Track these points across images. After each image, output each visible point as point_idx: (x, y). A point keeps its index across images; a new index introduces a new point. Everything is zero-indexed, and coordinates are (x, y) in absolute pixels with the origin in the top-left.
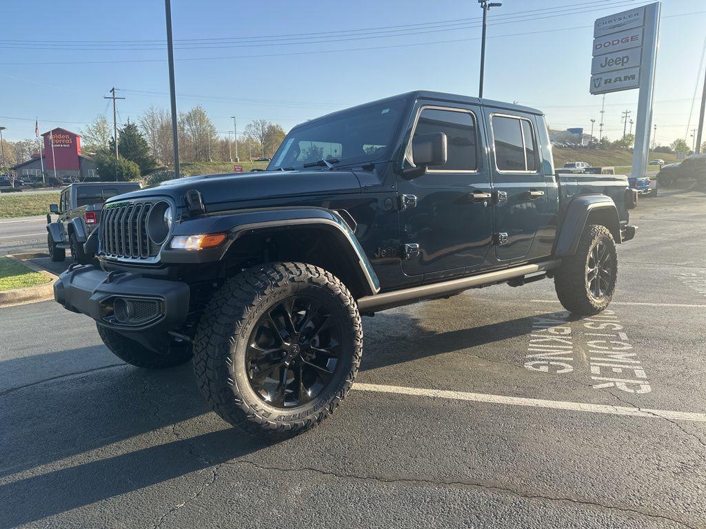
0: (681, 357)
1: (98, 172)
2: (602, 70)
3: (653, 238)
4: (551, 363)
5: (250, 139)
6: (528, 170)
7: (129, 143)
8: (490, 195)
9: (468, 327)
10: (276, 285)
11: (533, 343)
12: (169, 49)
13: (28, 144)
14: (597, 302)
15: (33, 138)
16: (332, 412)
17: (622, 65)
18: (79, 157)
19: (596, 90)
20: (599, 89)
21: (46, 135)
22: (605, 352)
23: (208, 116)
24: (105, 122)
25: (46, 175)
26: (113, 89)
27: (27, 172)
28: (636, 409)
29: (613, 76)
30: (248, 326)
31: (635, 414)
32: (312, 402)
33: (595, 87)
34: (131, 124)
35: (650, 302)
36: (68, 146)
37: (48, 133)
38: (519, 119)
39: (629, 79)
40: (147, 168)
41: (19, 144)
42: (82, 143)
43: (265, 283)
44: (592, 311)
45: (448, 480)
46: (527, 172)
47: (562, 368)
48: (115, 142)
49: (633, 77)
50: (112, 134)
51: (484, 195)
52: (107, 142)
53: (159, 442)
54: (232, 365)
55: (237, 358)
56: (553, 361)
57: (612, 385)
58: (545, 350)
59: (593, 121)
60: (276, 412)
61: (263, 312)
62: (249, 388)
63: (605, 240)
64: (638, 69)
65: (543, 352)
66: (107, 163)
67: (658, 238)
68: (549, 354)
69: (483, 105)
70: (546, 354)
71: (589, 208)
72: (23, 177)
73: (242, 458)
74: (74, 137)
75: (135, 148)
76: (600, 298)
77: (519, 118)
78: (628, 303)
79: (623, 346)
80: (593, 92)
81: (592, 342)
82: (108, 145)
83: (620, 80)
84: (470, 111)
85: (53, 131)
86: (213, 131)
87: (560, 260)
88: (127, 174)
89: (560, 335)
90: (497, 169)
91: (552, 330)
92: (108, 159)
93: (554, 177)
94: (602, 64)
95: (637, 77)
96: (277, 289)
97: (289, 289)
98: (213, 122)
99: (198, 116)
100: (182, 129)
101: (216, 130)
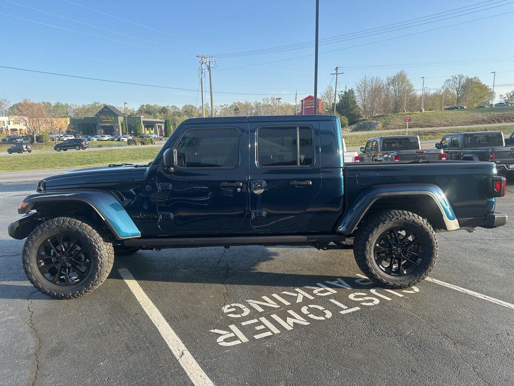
5: (447, 91)
7: (345, 103)
10: (49, 228)
15: (293, 103)
23: (408, 78)
26: (337, 68)
30: (36, 244)
37: (303, 100)
40: (354, 120)
62: (37, 271)
74: (317, 101)
75: (348, 106)
86: (410, 90)
98: (412, 82)
99: (400, 79)
100: (388, 89)
101: (413, 88)
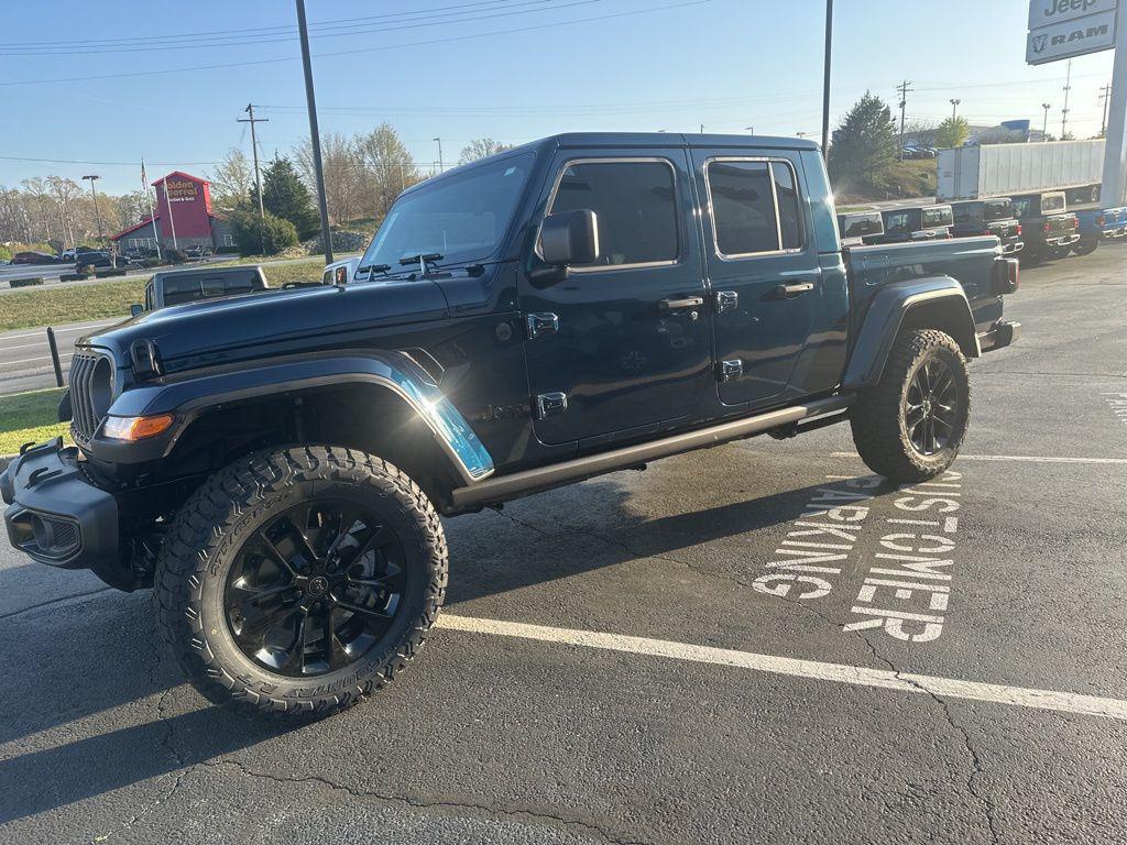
0: (1027, 566)
1: (236, 239)
2: (1051, 19)
3: (1106, 322)
4: (800, 579)
6: (784, 248)
7: (280, 190)
8: (701, 300)
9: (703, 508)
10: (269, 489)
11: (792, 539)
12: (302, 39)
13: (137, 198)
14: (924, 460)
16: (391, 678)
17: (1084, 9)
18: (211, 217)
19: (1036, 56)
20: (1042, 55)
21: (158, 185)
22: (902, 558)
23: (400, 138)
24: (241, 159)
25: (162, 246)
26: (250, 106)
27: (136, 242)
28: (891, 674)
29: (1067, 30)
30: (222, 557)
31: (885, 685)
32: (352, 666)
33: (1036, 51)
34: (281, 158)
35: (1035, 454)
36: (192, 199)
37: (161, 182)
38: (767, 162)
39: (1097, 34)
40: (309, 229)
41: (125, 199)
42: (213, 195)
43: (249, 487)
44: (917, 476)
45: (513, 806)
46: (781, 251)
47: (813, 588)
48: (257, 189)
49: (1104, 29)
50: (254, 178)
51: (691, 302)
52: (247, 192)
53: (131, 723)
54: (197, 617)
55: (205, 607)
56: (805, 573)
57: (878, 623)
58: (803, 553)
59: (1046, 107)
60: (285, 684)
61: (249, 533)
62: (234, 651)
63: (944, 354)
64: (1114, 13)
65: (798, 557)
66: (247, 224)
67: (1112, 323)
68: (805, 561)
69: (690, 147)
70: (800, 561)
71: (906, 304)
72: (131, 250)
73: (230, 757)
74: (199, 185)
75: (289, 197)
76: (935, 452)
77: (767, 159)
78: (995, 458)
79: (940, 544)
80: (1031, 61)
81: (892, 537)
82: (248, 195)
83: (1080, 35)
84: (661, 160)
85: (169, 179)
86: (408, 164)
87: (855, 394)
88: (278, 240)
89: (845, 522)
90: (718, 252)
91: (835, 513)
92: (248, 218)
93: (840, 254)
94: (1046, 11)
95: (1111, 28)
96: (271, 496)
97: (296, 492)
98: (409, 149)
99: (382, 141)
100: (362, 163)
101: (413, 161)
